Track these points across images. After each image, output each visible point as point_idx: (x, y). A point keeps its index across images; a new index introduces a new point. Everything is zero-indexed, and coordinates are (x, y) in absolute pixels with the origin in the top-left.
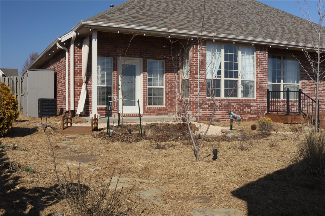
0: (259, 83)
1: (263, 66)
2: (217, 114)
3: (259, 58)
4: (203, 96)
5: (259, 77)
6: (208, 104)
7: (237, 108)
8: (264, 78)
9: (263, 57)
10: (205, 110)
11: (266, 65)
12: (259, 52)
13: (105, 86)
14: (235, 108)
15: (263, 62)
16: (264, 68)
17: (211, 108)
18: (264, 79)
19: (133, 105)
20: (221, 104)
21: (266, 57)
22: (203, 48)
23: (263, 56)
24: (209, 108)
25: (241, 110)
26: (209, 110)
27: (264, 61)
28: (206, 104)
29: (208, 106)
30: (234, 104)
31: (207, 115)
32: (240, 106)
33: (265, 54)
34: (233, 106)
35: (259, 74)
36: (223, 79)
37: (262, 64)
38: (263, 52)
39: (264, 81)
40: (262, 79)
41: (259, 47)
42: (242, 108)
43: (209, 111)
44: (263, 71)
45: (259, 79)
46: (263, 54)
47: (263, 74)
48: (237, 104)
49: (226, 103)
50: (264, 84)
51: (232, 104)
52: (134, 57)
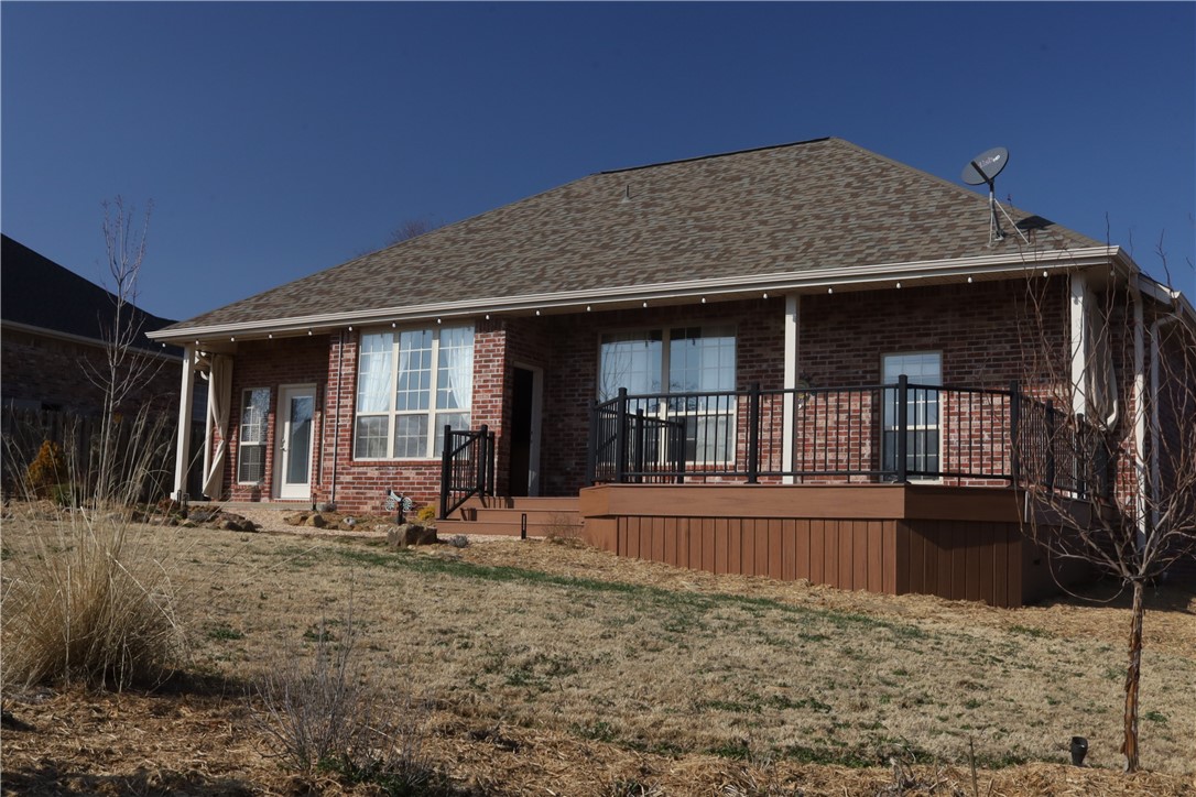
0: (478, 417)
1: (491, 371)
2: (372, 498)
3: (480, 351)
4: (344, 455)
5: (478, 402)
6: (354, 473)
7: (418, 483)
8: (491, 402)
9: (491, 348)
10: (346, 488)
11: (499, 366)
12: (482, 336)
13: (257, 443)
14: (413, 483)
15: (491, 361)
16: (493, 376)
17: (359, 483)
18: (493, 407)
19: (303, 482)
20: (382, 474)
21: (500, 345)
22: (350, 346)
23: (491, 344)
24: (353, 483)
25: (425, 488)
26: (354, 488)
27: (494, 356)
28: (348, 474)
29: (354, 478)
30: (410, 474)
31: (349, 498)
32: (425, 478)
33: (497, 339)
34: (408, 478)
35: (479, 392)
36: (392, 413)
37: (488, 366)
38: (492, 334)
39: (491, 412)
40: (486, 407)
41: (482, 323)
42: (430, 484)
43: (355, 491)
44: (490, 384)
45: (478, 407)
46: (492, 338)
47: (490, 391)
48: (417, 474)
49: (392, 471)
50: (492, 417)
51: (406, 473)
52: (303, 382)
